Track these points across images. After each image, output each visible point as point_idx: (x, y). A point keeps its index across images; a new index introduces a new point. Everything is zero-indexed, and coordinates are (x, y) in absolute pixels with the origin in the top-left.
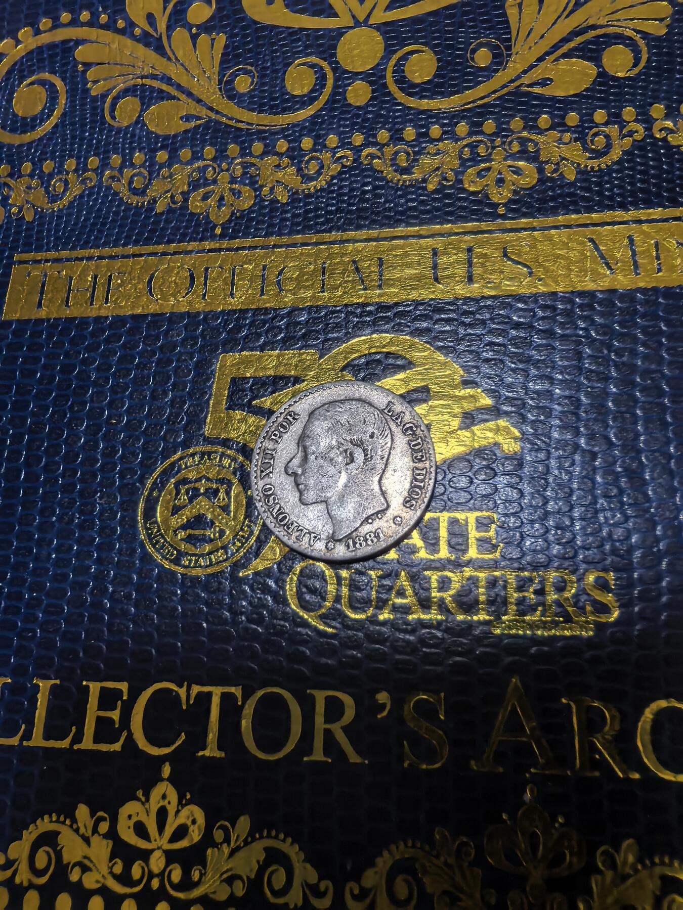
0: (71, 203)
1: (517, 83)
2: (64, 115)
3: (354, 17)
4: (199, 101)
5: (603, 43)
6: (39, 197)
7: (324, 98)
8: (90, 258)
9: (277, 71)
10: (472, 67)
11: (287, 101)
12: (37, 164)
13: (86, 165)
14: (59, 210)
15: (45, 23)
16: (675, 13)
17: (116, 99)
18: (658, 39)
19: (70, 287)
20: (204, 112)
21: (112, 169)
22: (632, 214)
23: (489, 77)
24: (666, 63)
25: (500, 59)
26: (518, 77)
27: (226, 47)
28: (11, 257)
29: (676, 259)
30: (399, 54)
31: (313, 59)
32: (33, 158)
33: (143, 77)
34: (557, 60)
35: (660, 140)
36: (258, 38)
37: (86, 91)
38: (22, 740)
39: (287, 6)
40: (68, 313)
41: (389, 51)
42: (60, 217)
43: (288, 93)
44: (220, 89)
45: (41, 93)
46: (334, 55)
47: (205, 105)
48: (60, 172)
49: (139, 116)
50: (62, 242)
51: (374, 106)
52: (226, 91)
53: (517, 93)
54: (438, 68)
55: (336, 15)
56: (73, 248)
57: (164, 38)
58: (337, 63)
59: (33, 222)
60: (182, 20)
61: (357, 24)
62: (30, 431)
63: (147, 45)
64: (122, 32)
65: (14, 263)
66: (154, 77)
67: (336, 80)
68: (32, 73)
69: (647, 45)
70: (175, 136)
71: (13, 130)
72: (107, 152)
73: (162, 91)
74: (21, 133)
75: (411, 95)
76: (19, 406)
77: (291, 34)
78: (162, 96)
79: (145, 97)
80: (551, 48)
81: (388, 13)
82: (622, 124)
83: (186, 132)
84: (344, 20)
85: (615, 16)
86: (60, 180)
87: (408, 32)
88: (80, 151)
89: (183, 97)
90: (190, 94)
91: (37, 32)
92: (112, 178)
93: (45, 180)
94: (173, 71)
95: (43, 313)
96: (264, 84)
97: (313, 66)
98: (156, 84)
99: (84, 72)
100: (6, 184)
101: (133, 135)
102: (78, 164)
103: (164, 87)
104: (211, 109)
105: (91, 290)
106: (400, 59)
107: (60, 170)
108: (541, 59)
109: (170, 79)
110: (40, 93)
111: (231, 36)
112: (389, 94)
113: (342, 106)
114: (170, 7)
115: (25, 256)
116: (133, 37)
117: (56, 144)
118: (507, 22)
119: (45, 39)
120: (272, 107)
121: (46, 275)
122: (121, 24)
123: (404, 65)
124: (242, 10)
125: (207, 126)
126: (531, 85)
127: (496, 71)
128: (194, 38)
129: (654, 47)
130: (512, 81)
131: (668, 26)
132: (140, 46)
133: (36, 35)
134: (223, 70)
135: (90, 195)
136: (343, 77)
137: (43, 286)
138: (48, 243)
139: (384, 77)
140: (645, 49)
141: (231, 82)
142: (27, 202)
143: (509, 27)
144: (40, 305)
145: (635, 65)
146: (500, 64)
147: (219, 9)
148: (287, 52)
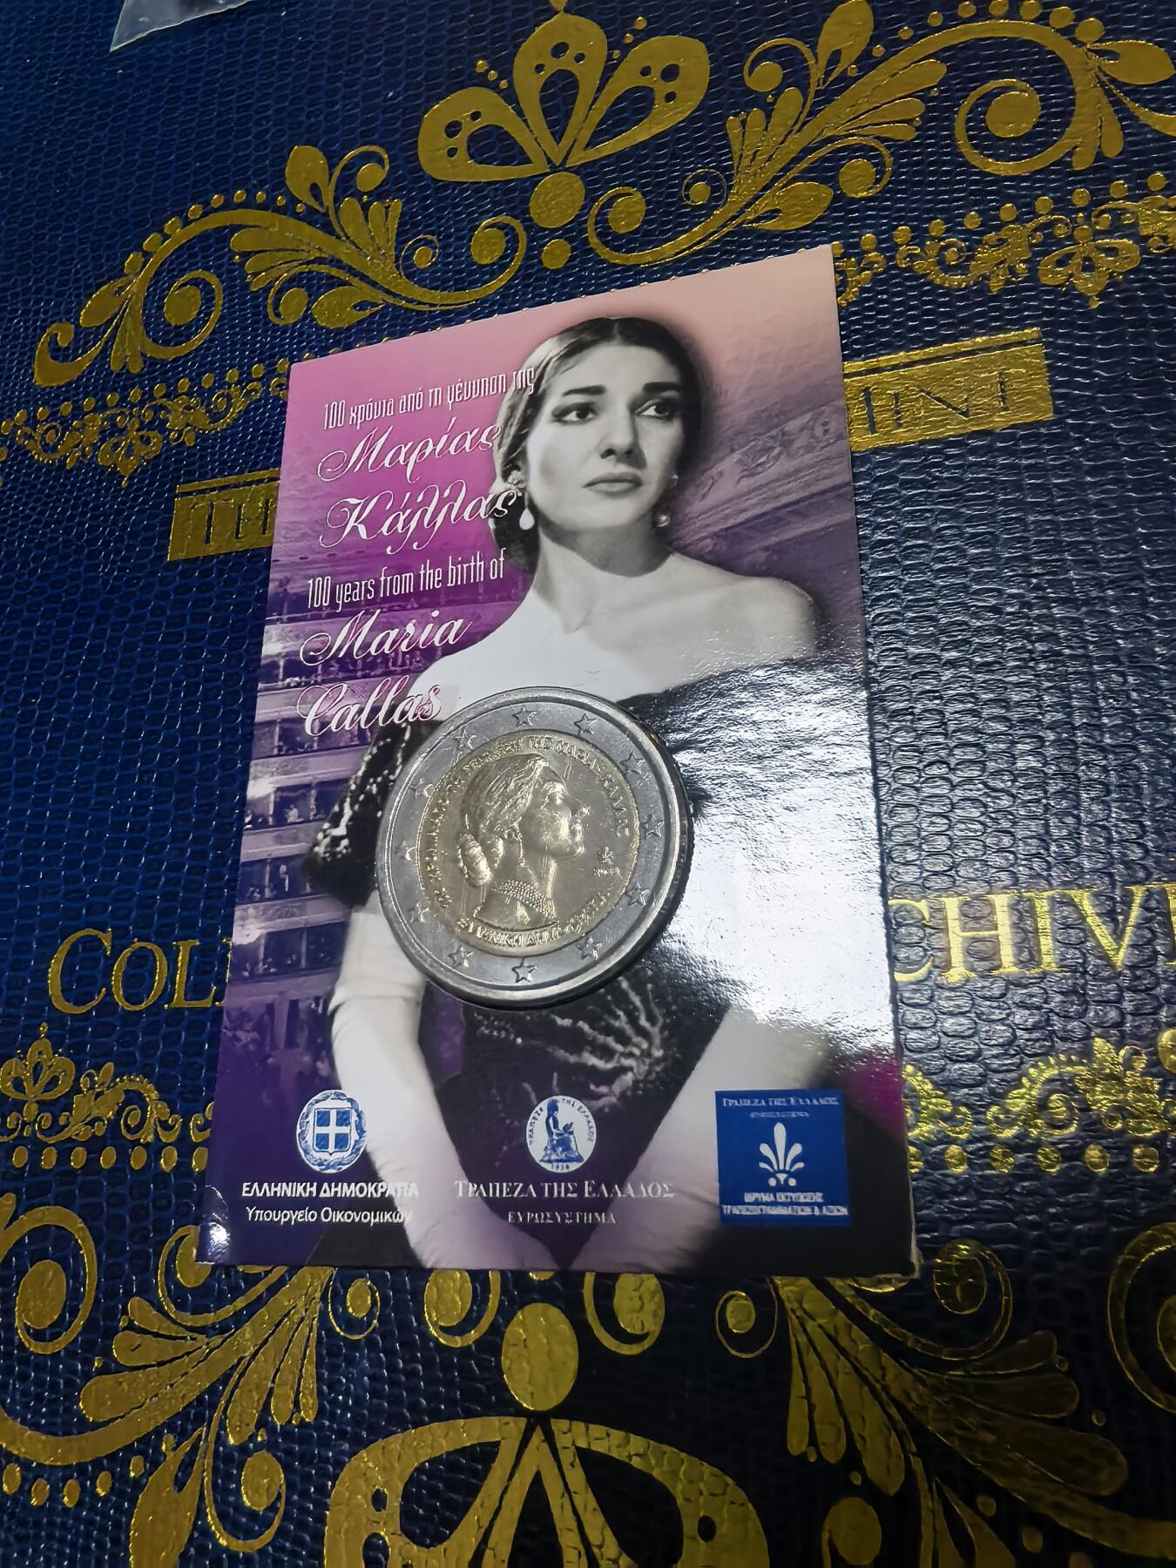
0: (236, 420)
1: (739, 220)
2: (222, 318)
3: (549, 161)
4: (374, 284)
5: (844, 158)
6: (200, 417)
7: (516, 263)
8: (260, 481)
9: (463, 238)
10: (687, 206)
11: (473, 273)
12: (195, 380)
13: (249, 374)
14: (223, 430)
15: (194, 209)
16: (929, 109)
17: (280, 292)
18: (906, 145)
19: (239, 519)
20: (380, 297)
21: (280, 375)
22: (873, 362)
23: (708, 216)
24: (916, 173)
25: (719, 194)
26: (741, 212)
27: (403, 215)
28: (172, 489)
29: (919, 409)
30: (603, 199)
31: (504, 218)
32: (191, 372)
33: (308, 263)
34: (785, 186)
35: (905, 270)
36: (440, 200)
37: (246, 286)
38: (214, 1002)
39: (472, 157)
40: (238, 546)
41: (591, 198)
42: (224, 438)
43: (475, 263)
44: (397, 267)
45: (195, 294)
46: (527, 211)
47: (381, 288)
48: (220, 387)
49: (308, 309)
50: (226, 468)
51: (575, 267)
52: (405, 268)
53: (740, 232)
54: (648, 213)
55: (527, 161)
56: (241, 472)
57: (331, 212)
58: (530, 219)
59: (195, 446)
60: (351, 187)
61: (554, 169)
62: (207, 680)
63: (310, 223)
64: (282, 211)
65: (177, 496)
66: (320, 261)
67: (531, 240)
68: (183, 272)
69: (892, 154)
70: (349, 329)
71: (166, 343)
72: (273, 356)
73: (333, 277)
74: (176, 345)
75: (617, 249)
76: (192, 654)
77: (477, 191)
78: (333, 282)
79: (312, 287)
80: (781, 170)
81: (590, 151)
82: (861, 255)
83: (361, 322)
84: (537, 166)
85: (857, 123)
86: (222, 395)
87: (613, 172)
88: (242, 359)
89: (356, 281)
90: (363, 277)
91: (187, 222)
92: (280, 385)
93: (205, 396)
94: (344, 252)
95: (211, 549)
96: (449, 255)
97: (502, 227)
98: (324, 269)
99: (242, 264)
100: (162, 407)
101: (301, 334)
102: (241, 375)
103: (334, 272)
104: (388, 292)
105: (262, 517)
106: (603, 207)
107: (221, 383)
108: (765, 188)
109: (339, 261)
110: (194, 296)
111: (408, 201)
112: (592, 250)
113: (538, 271)
114: (337, 172)
115: (188, 487)
116: (296, 216)
117: (215, 354)
118: (728, 146)
119: (196, 229)
120: (456, 281)
121: (212, 506)
122: (281, 200)
123: (606, 214)
124: (419, 168)
125: (383, 313)
126: (757, 220)
127: (716, 207)
128: (365, 208)
129: (904, 155)
130: (733, 218)
131: (918, 129)
132: (304, 224)
133: (185, 226)
134: (400, 243)
135: (256, 409)
136: (539, 236)
137: (210, 518)
138: (212, 470)
139: (585, 231)
140: (889, 160)
141: (408, 257)
142: (188, 425)
143: (730, 152)
144: (207, 541)
145: (878, 181)
146: (719, 198)
147: (393, 170)
148: (473, 212)
